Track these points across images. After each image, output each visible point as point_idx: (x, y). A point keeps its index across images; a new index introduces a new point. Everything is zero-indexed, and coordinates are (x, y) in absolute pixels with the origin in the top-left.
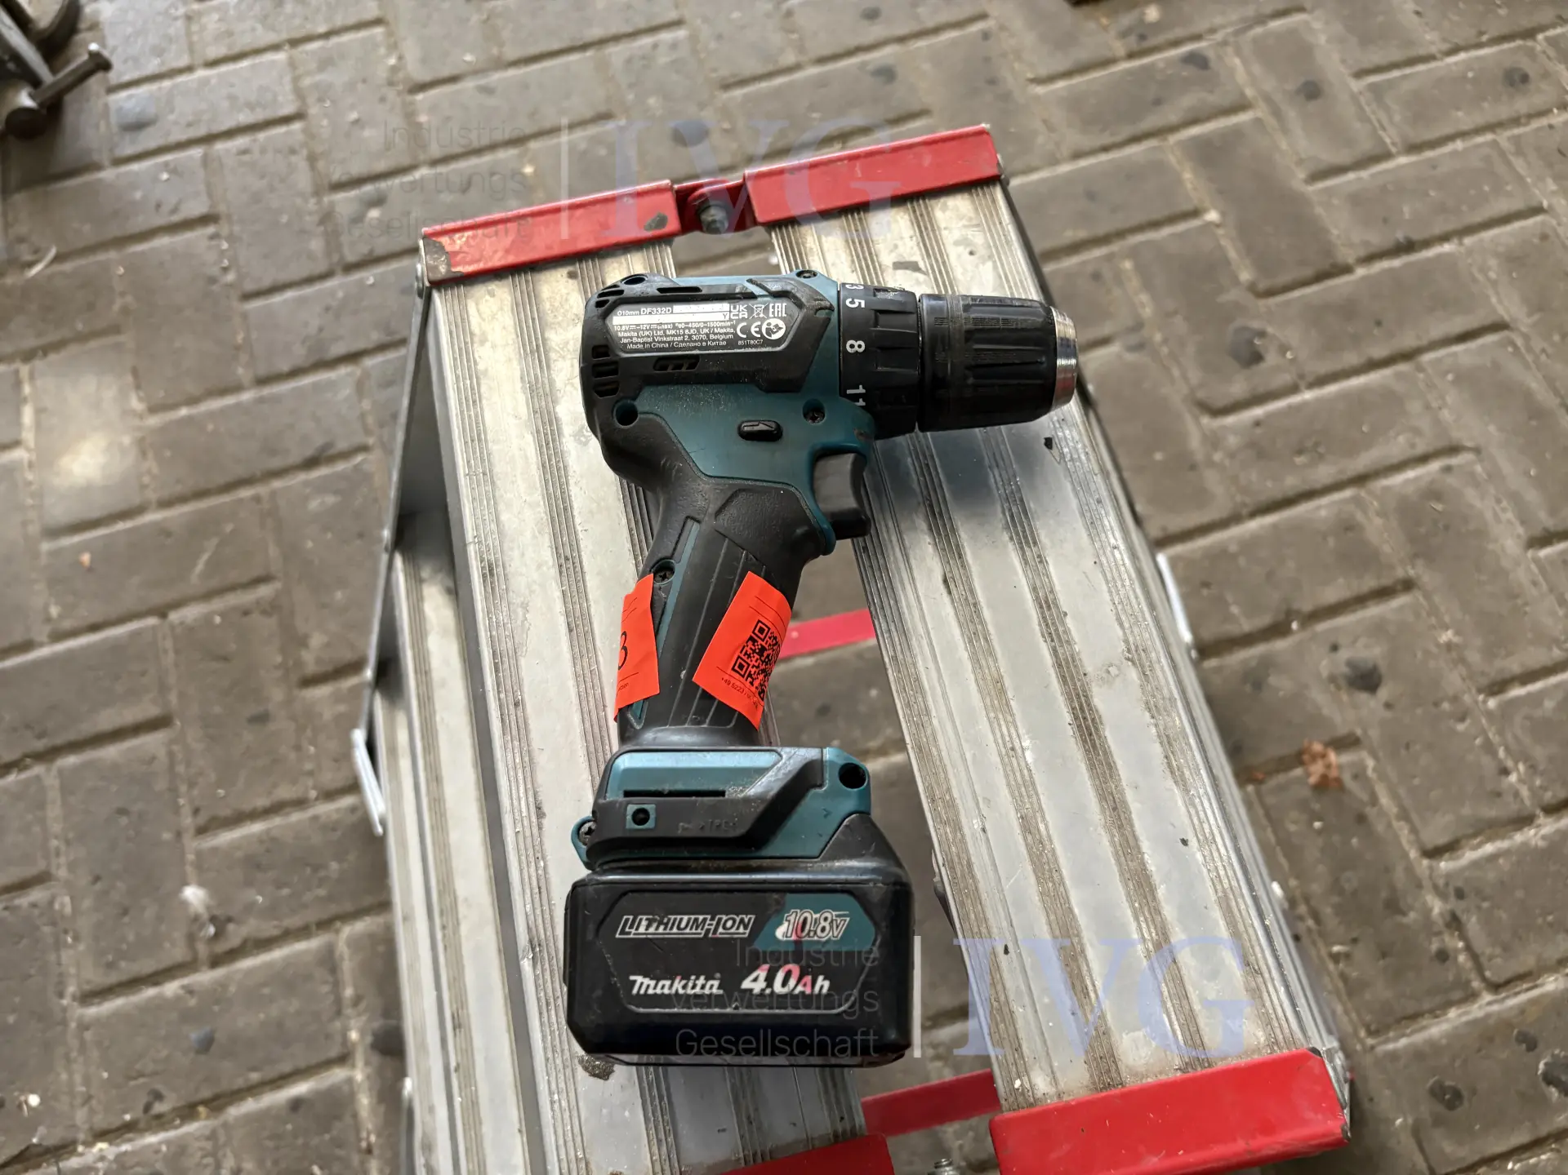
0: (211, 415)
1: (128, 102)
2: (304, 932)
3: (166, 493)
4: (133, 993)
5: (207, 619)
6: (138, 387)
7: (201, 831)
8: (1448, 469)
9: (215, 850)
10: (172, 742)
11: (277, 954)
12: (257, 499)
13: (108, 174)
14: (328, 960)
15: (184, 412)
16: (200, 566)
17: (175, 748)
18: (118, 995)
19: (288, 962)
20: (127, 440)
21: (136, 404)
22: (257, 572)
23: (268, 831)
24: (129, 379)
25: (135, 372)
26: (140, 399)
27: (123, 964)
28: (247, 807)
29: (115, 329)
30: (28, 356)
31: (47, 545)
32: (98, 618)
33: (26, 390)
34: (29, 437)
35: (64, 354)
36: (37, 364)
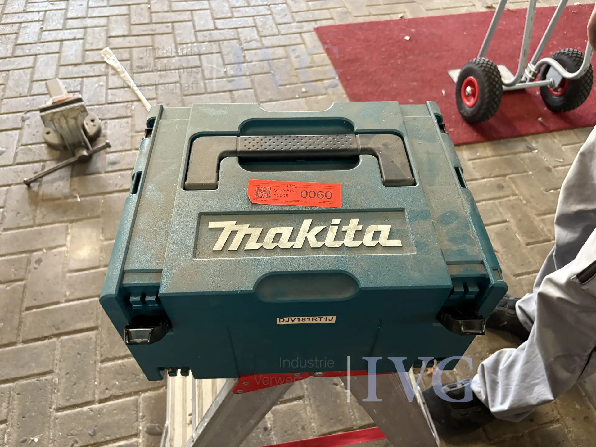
1: (111, 157)
2: (130, 395)
4: (73, 409)
6: (103, 233)
7: (102, 361)
9: (106, 368)
10: (97, 334)
11: (120, 401)
13: (103, 175)
14: (136, 404)
17: (98, 336)
18: (69, 409)
19: (123, 403)
20: (97, 247)
21: (101, 237)
23: (123, 363)
24: (101, 230)
25: (103, 229)
26: (103, 236)
27: (72, 400)
28: (117, 355)
29: (98, 217)
30: (72, 222)
31: (68, 275)
32: (81, 296)
33: (70, 231)
34: (68, 244)
35: (83, 222)
36: (74, 224)
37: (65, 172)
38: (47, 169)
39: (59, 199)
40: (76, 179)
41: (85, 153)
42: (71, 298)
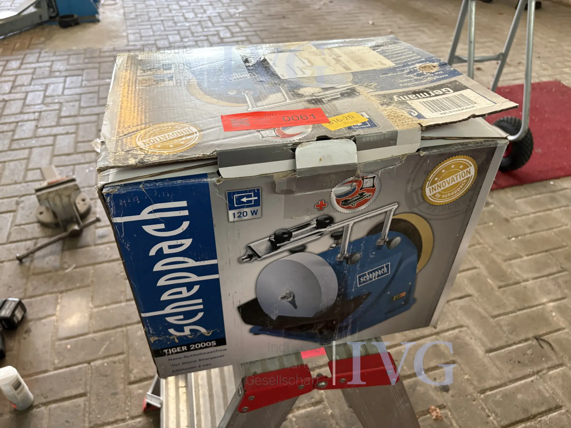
0: (112, 309)
1: (100, 232)
3: (96, 329)
5: (103, 364)
6: (92, 301)
8: (461, 331)
10: (86, 401)
12: (122, 331)
13: (93, 248)
15: (104, 308)
16: (103, 349)
17: (87, 403)
20: (87, 315)
21: (91, 305)
22: (120, 351)
24: (90, 298)
25: (92, 297)
29: (88, 286)
30: (61, 292)
31: (57, 343)
32: (69, 364)
33: (59, 301)
34: (58, 313)
35: (73, 291)
36: (64, 294)
37: (57, 247)
38: (39, 245)
39: (49, 272)
40: (67, 253)
41: (76, 227)
42: (60, 365)
